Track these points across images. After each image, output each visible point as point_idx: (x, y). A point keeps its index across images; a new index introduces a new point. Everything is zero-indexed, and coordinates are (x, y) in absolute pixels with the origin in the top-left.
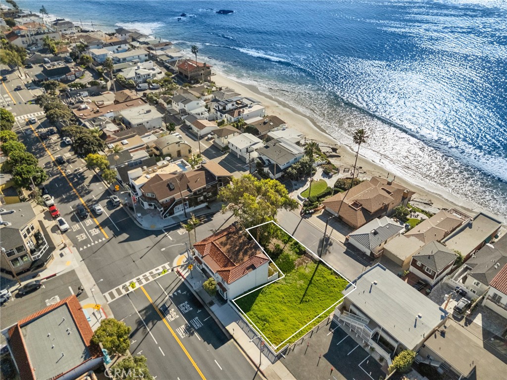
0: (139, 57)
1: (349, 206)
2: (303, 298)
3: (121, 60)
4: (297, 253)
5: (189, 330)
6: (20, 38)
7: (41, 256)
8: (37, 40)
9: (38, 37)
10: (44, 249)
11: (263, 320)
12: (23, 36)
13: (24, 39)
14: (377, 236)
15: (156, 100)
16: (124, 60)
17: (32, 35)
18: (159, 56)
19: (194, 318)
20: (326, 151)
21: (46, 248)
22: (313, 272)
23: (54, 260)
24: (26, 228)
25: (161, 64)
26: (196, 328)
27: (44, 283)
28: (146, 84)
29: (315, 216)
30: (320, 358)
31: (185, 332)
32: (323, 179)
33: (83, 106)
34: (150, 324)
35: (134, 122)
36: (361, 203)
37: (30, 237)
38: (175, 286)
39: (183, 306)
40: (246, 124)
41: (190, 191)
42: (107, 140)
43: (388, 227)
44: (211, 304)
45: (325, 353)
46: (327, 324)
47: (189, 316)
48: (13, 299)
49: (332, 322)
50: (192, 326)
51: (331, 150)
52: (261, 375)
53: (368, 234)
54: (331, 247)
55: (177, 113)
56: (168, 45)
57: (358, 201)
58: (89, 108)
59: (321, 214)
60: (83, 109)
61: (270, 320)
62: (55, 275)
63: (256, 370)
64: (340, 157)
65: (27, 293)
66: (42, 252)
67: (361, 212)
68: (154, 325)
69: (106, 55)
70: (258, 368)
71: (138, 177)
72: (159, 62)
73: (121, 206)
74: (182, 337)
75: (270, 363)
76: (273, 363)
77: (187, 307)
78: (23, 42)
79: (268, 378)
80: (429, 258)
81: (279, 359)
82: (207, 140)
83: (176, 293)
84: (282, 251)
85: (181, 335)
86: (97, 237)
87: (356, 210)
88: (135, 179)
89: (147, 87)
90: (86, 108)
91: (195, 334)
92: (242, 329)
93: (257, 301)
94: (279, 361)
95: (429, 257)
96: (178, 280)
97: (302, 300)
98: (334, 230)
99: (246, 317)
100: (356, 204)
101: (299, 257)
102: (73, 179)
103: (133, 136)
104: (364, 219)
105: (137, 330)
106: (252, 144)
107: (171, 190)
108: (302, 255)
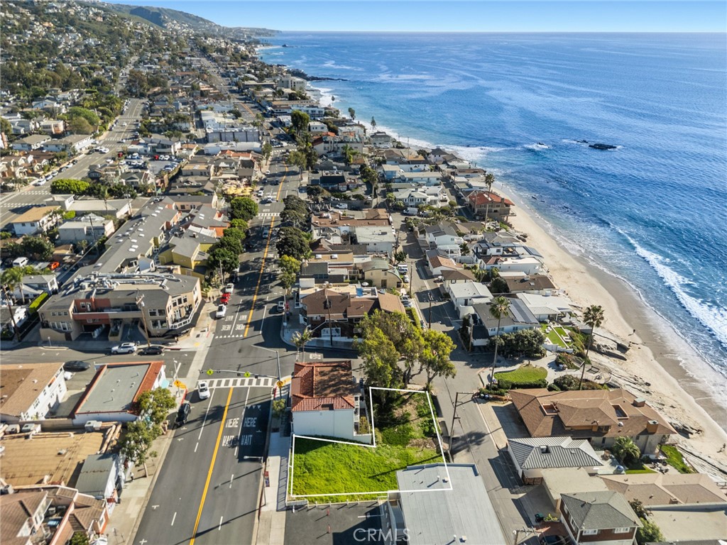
0: (429, 179)
1: (541, 407)
2: (378, 475)
3: (407, 179)
4: (425, 432)
5: (233, 443)
6: (323, 144)
7: (178, 327)
8: (338, 148)
9: (341, 145)
10: (184, 323)
11: (306, 467)
12: (327, 142)
13: (327, 145)
14: (546, 456)
15: (412, 227)
16: (411, 180)
17: (335, 142)
18: (457, 183)
19: (248, 434)
20: (603, 344)
21: (186, 322)
22: (424, 459)
23: (188, 338)
24: (179, 297)
25: (455, 192)
26: (242, 444)
27: (166, 352)
28: (416, 210)
29: (490, 405)
30: (328, 533)
31: (229, 442)
32: (547, 368)
33: (325, 215)
34: (209, 421)
35: (360, 240)
36: (560, 408)
37: (180, 308)
38: (259, 400)
39: (250, 420)
40: (498, 276)
41: (345, 316)
42: (318, 249)
43: (573, 452)
44: (276, 430)
45: (338, 531)
46: (369, 507)
47: (245, 431)
48: (135, 354)
49: (378, 508)
50: (240, 441)
51: (615, 346)
52: (257, 515)
53: (533, 447)
54: (476, 447)
55: (425, 245)
56: (477, 172)
57: (557, 406)
58: (330, 217)
59: (503, 405)
60: (325, 218)
61: (315, 472)
62: (179, 349)
63: (258, 507)
64: (625, 360)
65: (148, 354)
66: (181, 324)
67: (552, 420)
68: (211, 423)
69: (395, 172)
70: (260, 507)
71: (308, 288)
72: (455, 190)
73: (284, 313)
74: (223, 445)
75: (275, 508)
76: (277, 511)
77: (252, 422)
78: (325, 149)
79: (260, 520)
80: (582, 506)
81: (287, 510)
82: (435, 282)
83: (254, 407)
84: (407, 421)
85: (224, 442)
86: (239, 332)
87: (545, 415)
88: (304, 289)
89: (416, 213)
90: (328, 217)
91: (236, 448)
92: (281, 466)
93: (320, 450)
94: (285, 512)
95: (584, 504)
96: (268, 396)
97: (375, 476)
98: (502, 430)
99: (293, 456)
100: (551, 408)
101: (423, 438)
102: (265, 277)
103: (347, 253)
104: (551, 430)
105: (195, 421)
106: (474, 296)
107: (326, 307)
108: (430, 436)
